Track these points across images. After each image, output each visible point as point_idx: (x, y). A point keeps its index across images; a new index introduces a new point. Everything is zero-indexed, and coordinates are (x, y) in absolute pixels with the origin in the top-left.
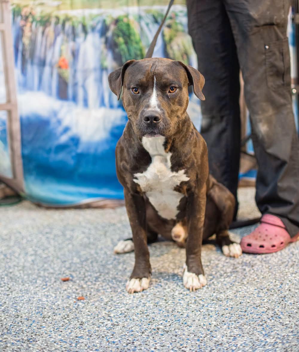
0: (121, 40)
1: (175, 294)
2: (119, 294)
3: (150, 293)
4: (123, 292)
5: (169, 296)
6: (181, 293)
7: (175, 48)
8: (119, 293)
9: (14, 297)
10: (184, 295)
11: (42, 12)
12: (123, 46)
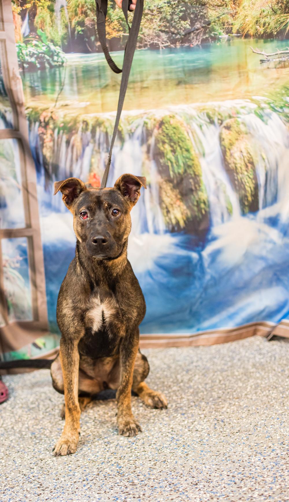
0: (167, 148)
1: (254, 496)
2: (181, 496)
3: (221, 494)
4: (187, 491)
5: (246, 498)
6: (262, 494)
7: (237, 155)
8: (181, 494)
9: (47, 497)
10: (266, 497)
11: (65, 116)
12: (170, 155)
